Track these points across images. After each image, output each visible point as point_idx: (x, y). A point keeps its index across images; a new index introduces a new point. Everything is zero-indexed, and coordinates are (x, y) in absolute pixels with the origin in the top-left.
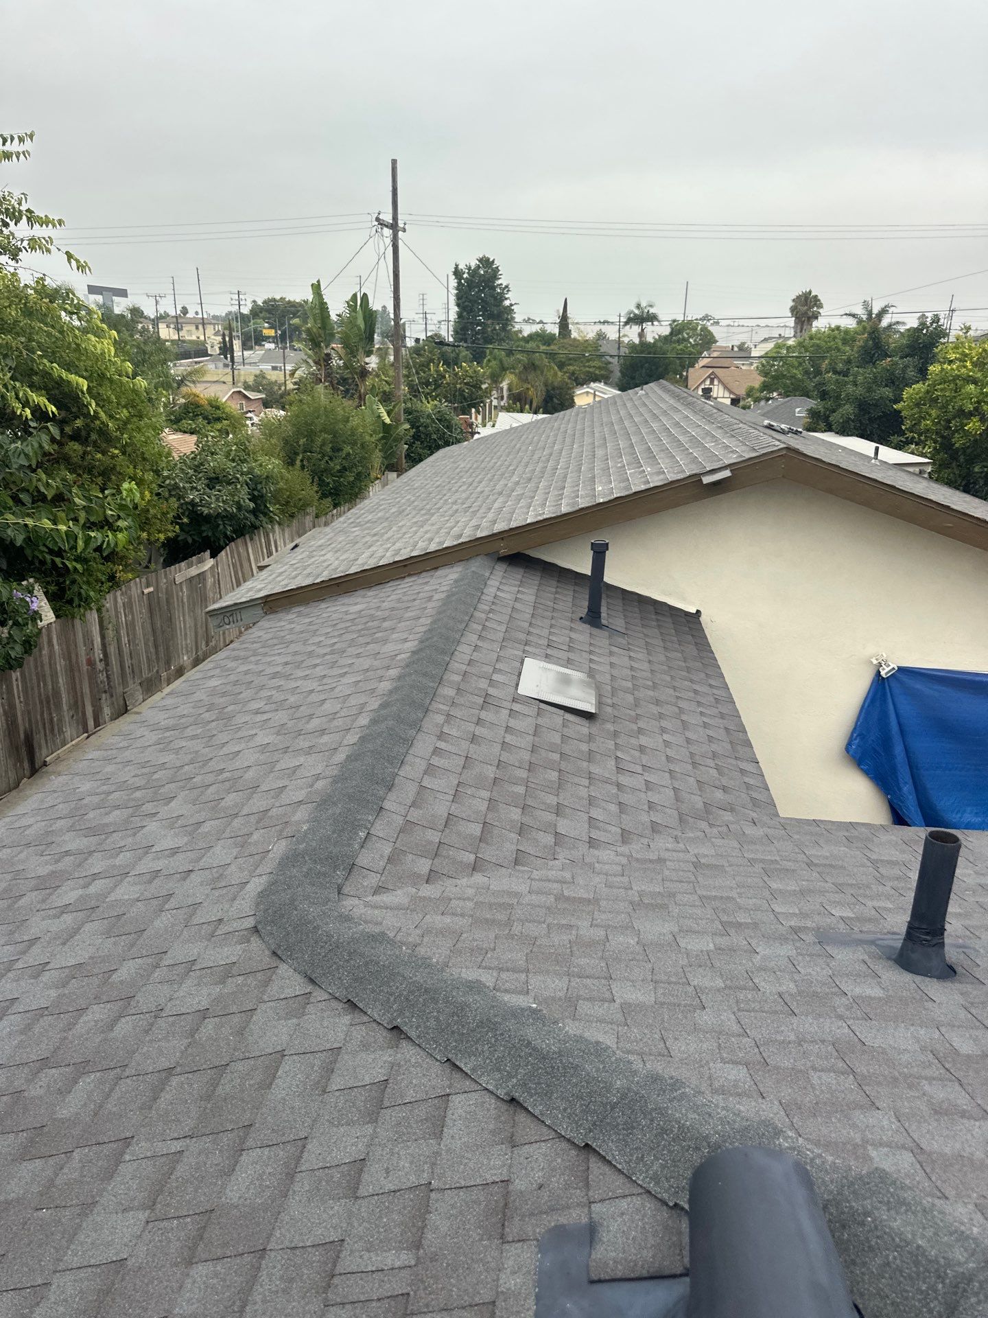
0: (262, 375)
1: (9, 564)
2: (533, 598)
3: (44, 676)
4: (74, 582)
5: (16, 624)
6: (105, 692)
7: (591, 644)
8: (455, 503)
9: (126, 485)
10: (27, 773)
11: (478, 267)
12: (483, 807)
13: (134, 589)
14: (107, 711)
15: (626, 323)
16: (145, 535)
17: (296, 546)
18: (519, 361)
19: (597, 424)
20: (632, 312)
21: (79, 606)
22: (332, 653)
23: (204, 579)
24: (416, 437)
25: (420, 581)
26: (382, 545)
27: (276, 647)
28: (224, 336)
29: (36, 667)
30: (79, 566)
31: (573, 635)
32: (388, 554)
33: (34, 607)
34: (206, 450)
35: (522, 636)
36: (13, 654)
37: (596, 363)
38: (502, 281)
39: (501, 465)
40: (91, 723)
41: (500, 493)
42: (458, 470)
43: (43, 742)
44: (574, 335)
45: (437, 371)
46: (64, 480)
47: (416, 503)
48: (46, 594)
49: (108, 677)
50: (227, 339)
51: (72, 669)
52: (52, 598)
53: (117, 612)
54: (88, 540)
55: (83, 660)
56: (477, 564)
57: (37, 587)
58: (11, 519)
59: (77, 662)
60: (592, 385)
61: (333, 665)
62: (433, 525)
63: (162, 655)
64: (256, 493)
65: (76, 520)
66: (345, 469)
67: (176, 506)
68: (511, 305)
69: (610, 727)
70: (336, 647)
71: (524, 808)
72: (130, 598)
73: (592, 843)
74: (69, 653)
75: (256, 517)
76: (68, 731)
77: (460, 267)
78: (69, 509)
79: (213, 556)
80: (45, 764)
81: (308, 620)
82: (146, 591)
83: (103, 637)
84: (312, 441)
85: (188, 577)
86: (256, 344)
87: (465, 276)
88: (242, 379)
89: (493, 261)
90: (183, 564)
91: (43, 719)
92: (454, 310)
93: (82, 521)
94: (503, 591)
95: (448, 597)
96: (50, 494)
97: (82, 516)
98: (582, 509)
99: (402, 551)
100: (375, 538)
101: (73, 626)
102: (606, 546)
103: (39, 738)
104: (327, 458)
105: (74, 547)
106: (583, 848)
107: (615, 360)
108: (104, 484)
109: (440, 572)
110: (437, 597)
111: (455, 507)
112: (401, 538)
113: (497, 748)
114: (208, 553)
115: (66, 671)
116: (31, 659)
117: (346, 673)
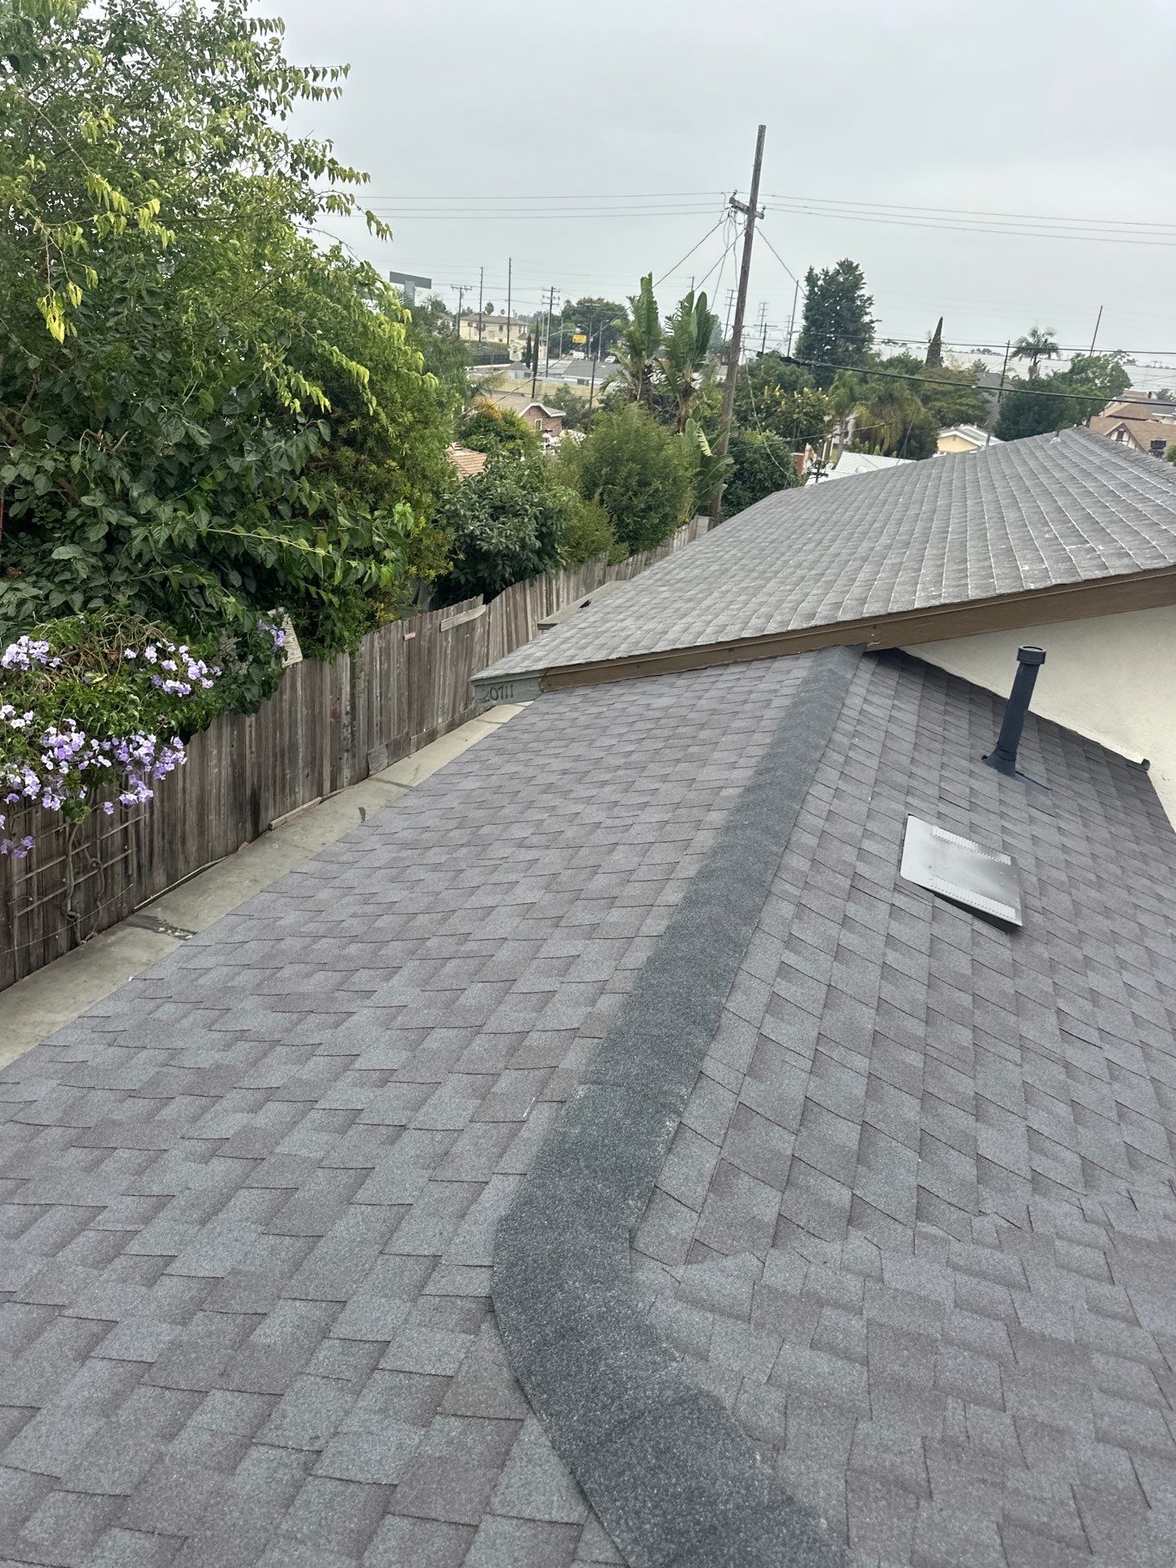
0: (565, 390)
1: (259, 588)
2: (913, 719)
3: (281, 724)
4: (328, 617)
5: (256, 660)
6: (347, 751)
7: (1001, 801)
8: (799, 566)
9: (399, 507)
10: (249, 837)
11: (838, 273)
12: (859, 1089)
13: (393, 633)
14: (346, 773)
15: (1015, 354)
16: (414, 569)
17: (587, 604)
18: (874, 390)
19: (996, 477)
20: (1025, 340)
21: (331, 647)
22: (627, 766)
23: (473, 629)
24: (738, 476)
25: (751, 674)
26: (699, 616)
27: (553, 744)
28: (529, 340)
29: (274, 714)
30: (335, 600)
31: (975, 784)
32: (709, 630)
33: (280, 642)
34: (496, 471)
35: (901, 779)
36: (248, 696)
37: (972, 401)
38: (865, 292)
39: (861, 520)
40: (327, 785)
41: (865, 559)
42: (800, 522)
43: (271, 802)
44: (946, 364)
45: (772, 396)
46: (330, 492)
47: (743, 562)
48: (296, 627)
49: (352, 733)
50: (533, 344)
51: (314, 720)
52: (303, 633)
53: (372, 659)
54: (348, 570)
55: (328, 711)
56: (836, 659)
57: (286, 618)
58: (265, 534)
59: (321, 713)
60: (962, 427)
61: (629, 787)
62: (770, 595)
63: (414, 714)
64: (544, 530)
65: (337, 543)
66: (649, 508)
67: (453, 537)
68: (872, 322)
69: (1040, 949)
70: (634, 757)
71: (925, 1097)
72: (389, 643)
73: (1037, 1181)
74: (313, 701)
75: (541, 559)
76: (301, 792)
77: (815, 272)
78: (331, 529)
79: (486, 601)
80: (270, 828)
81: (595, 710)
82: (407, 637)
83: (353, 686)
84: (617, 471)
85: (456, 624)
86: (563, 351)
87: (820, 282)
88: (543, 392)
89: (857, 266)
90: (452, 608)
91: (275, 775)
92: (800, 323)
93: (344, 545)
94: (871, 703)
95: (795, 705)
96: (312, 509)
97: (346, 539)
98: (1001, 596)
99: (728, 628)
100: (690, 605)
101: (321, 670)
102: (1042, 657)
103: (267, 797)
104: (630, 493)
105: (331, 576)
106: (1023, 1193)
107: (995, 399)
108: (375, 503)
109: (779, 664)
110: (777, 702)
111: (799, 572)
112: (726, 608)
113: (874, 973)
114: (481, 597)
115: (307, 722)
116: (270, 703)
117: (646, 804)
